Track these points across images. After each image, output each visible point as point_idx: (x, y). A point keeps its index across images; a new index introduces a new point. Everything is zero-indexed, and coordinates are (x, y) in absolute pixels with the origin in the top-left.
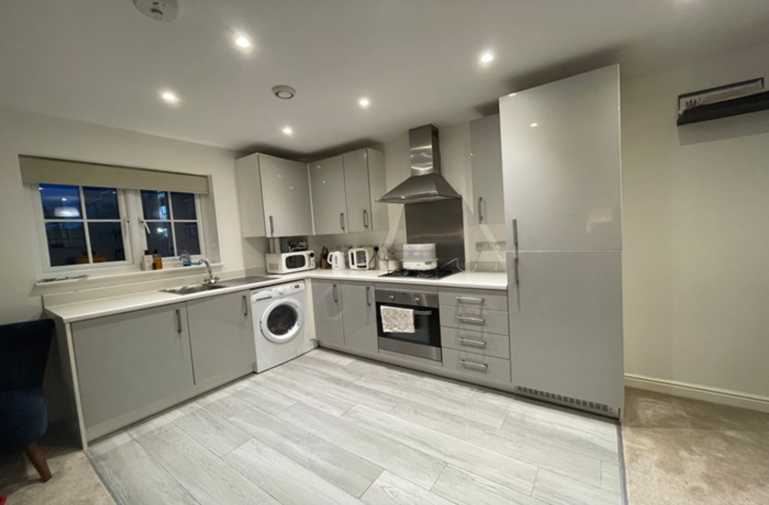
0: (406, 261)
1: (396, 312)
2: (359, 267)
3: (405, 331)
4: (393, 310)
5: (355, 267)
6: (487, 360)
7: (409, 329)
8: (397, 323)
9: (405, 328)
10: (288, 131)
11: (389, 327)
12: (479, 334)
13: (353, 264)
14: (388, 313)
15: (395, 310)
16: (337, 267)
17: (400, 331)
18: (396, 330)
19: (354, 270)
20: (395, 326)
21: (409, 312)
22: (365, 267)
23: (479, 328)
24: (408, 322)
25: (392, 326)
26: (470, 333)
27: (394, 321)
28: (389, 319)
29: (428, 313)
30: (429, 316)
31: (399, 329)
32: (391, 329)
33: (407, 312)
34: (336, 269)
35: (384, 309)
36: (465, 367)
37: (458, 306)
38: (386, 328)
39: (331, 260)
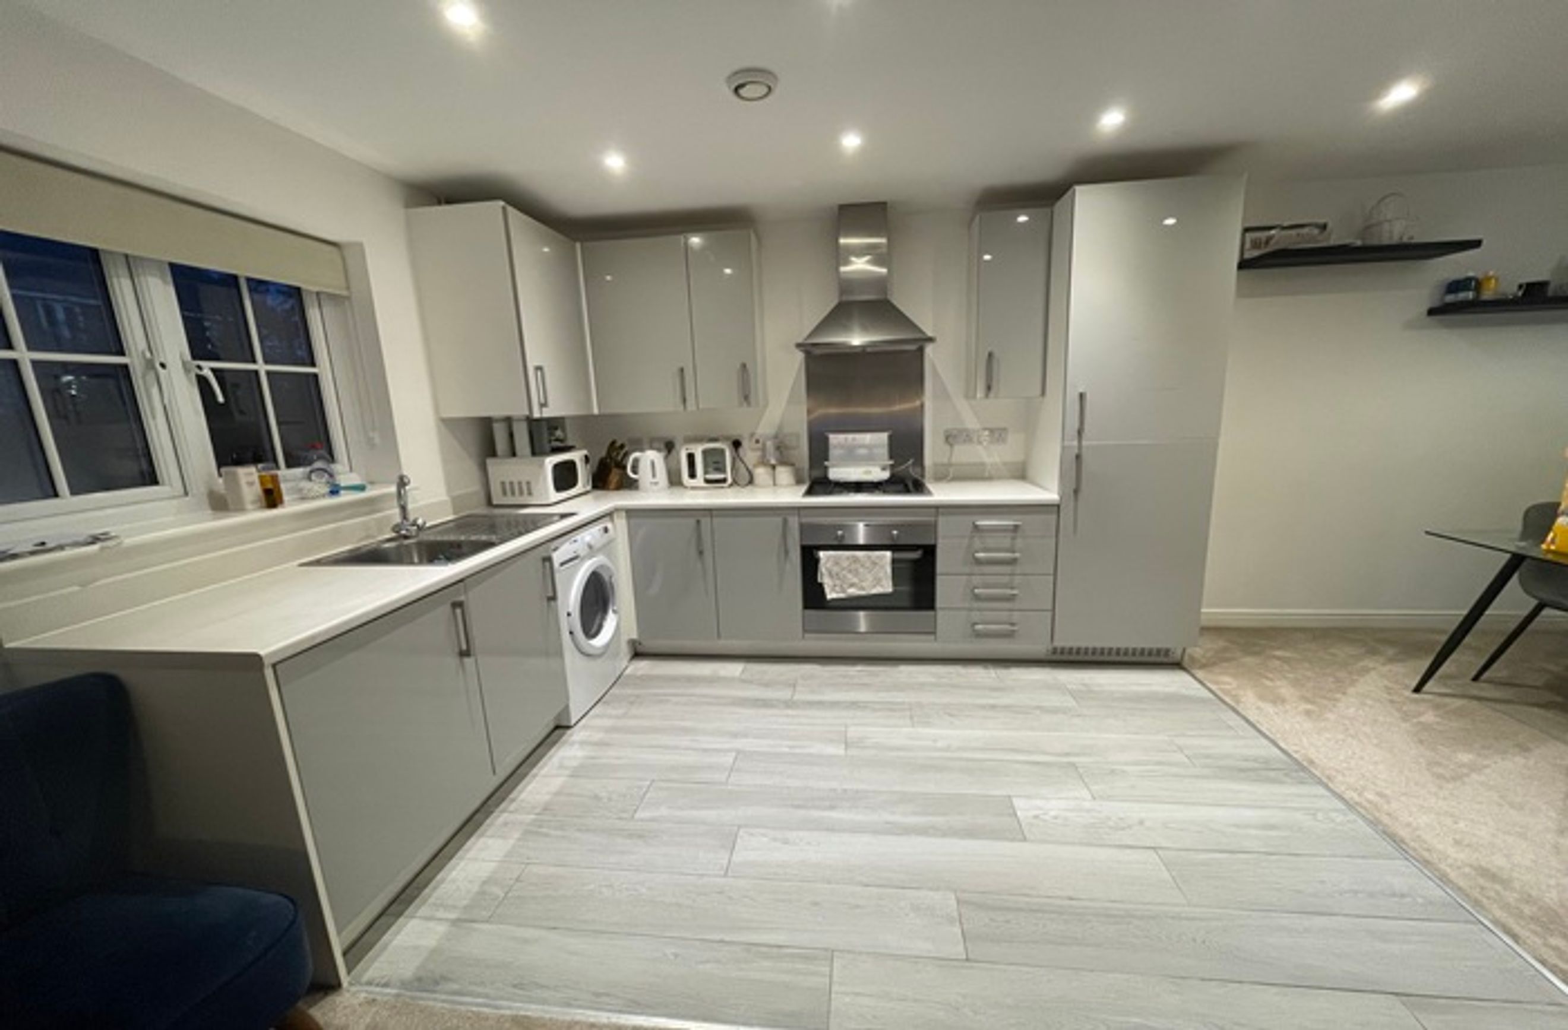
0: (834, 466)
1: (856, 560)
2: (707, 481)
3: (874, 591)
4: (848, 558)
5: (699, 481)
6: (1016, 616)
7: (882, 586)
8: (855, 580)
9: (874, 586)
10: (615, 162)
11: (837, 589)
12: (1006, 579)
13: (692, 475)
14: (837, 563)
15: (853, 557)
16: (656, 483)
17: (863, 593)
18: (853, 591)
19: (694, 488)
20: (852, 585)
21: (884, 557)
22: (724, 480)
23: (1007, 569)
24: (881, 575)
25: (845, 586)
26: (991, 579)
27: (850, 576)
28: (837, 574)
29: (916, 555)
30: (915, 562)
31: (863, 589)
32: (844, 591)
33: (878, 557)
34: (655, 488)
35: (828, 558)
36: (979, 635)
37: (972, 538)
38: (830, 593)
39: (635, 472)
